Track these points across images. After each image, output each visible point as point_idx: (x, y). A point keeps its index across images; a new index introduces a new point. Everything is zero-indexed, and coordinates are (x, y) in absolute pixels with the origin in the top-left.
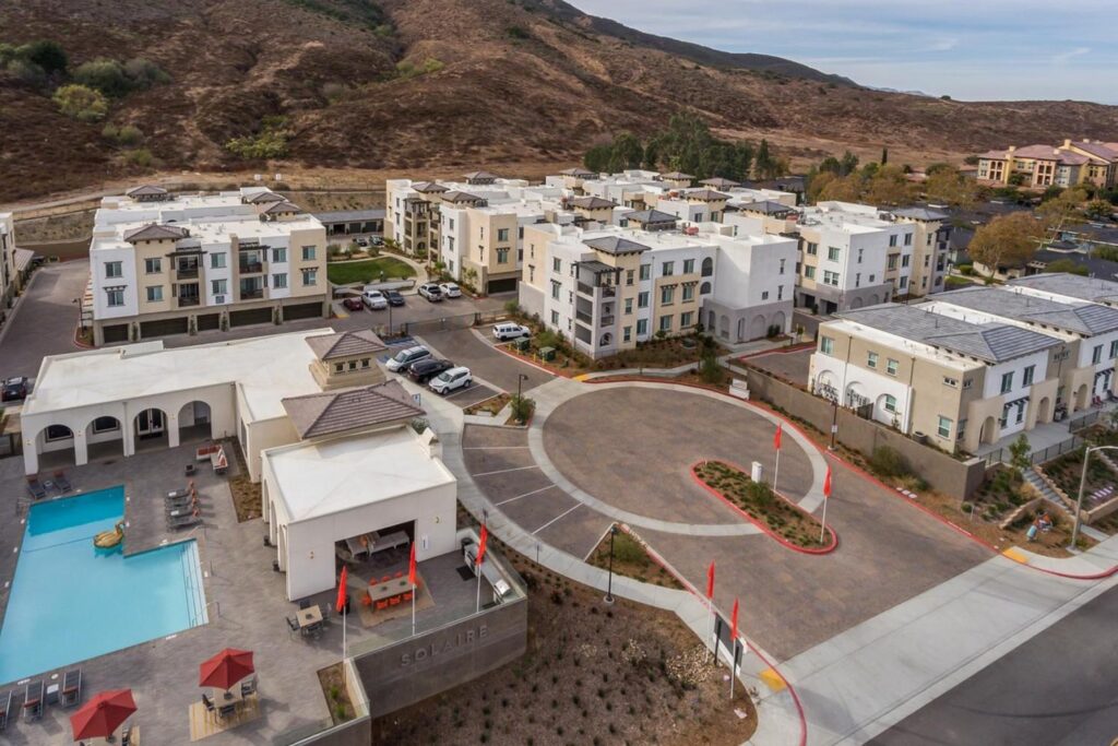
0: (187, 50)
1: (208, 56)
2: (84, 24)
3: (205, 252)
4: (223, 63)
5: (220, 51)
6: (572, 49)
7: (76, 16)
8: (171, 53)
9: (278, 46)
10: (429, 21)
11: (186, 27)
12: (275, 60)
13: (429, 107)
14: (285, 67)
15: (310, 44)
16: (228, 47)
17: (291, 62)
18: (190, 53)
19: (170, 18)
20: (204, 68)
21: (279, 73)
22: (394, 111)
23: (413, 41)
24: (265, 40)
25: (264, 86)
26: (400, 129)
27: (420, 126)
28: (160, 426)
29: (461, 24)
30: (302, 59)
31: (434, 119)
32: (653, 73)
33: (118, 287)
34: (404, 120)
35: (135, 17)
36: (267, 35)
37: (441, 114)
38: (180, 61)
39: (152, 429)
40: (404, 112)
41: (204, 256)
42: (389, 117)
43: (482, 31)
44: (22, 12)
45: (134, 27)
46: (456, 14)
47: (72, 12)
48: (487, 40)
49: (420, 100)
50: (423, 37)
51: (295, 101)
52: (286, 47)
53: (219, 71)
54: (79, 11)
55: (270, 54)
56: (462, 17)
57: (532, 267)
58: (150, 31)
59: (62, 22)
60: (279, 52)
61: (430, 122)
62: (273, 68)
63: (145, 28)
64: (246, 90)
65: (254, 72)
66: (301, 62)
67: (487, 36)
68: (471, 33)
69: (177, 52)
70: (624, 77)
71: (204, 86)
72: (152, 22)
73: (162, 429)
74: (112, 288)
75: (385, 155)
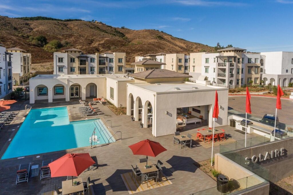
0: (76, 40)
1: (81, 41)
2: (51, 35)
3: (89, 57)
4: (85, 42)
5: (84, 40)
6: (175, 41)
7: (49, 33)
8: (72, 40)
9: (98, 39)
10: (136, 36)
11: (75, 36)
12: (98, 42)
13: (141, 49)
14: (100, 43)
15: (106, 39)
16: (86, 39)
17: (102, 42)
18: (76, 41)
19: (71, 34)
20: (80, 43)
21: (99, 44)
22: (131, 50)
23: (132, 40)
24: (95, 38)
25: (96, 46)
26: (133, 54)
27: (139, 53)
28: (78, 95)
29: (145, 36)
30: (105, 41)
31: (142, 52)
32: (199, 46)
33: (62, 66)
34: (134, 52)
35: (63, 33)
36: (95, 37)
37: (144, 51)
38: (74, 42)
39: (75, 96)
40: (134, 50)
41: (88, 58)
42: (130, 51)
43: (151, 37)
44: (36, 33)
45: (63, 35)
46: (143, 33)
47: (48, 33)
48: (152, 39)
49: (138, 48)
50: (135, 39)
51: (104, 49)
52: (100, 39)
53: (84, 43)
54: (50, 32)
55: (96, 40)
56: (145, 34)
57: (194, 66)
58: (66, 37)
59: (46, 34)
60: (99, 40)
61: (141, 52)
62: (97, 43)
63: (66, 36)
64: (91, 47)
65: (93, 44)
66: (105, 42)
67: (152, 38)
68: (148, 37)
69: (73, 40)
70: (190, 48)
71: (80, 46)
72: (67, 35)
73: (78, 97)
74: (60, 66)
75: (130, 60)
